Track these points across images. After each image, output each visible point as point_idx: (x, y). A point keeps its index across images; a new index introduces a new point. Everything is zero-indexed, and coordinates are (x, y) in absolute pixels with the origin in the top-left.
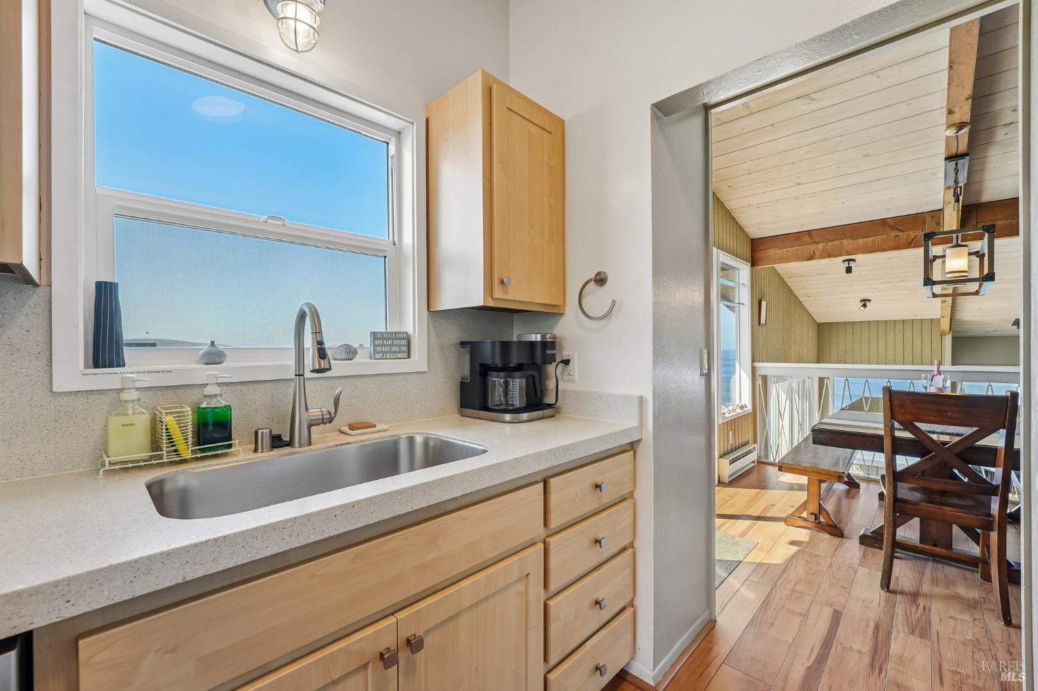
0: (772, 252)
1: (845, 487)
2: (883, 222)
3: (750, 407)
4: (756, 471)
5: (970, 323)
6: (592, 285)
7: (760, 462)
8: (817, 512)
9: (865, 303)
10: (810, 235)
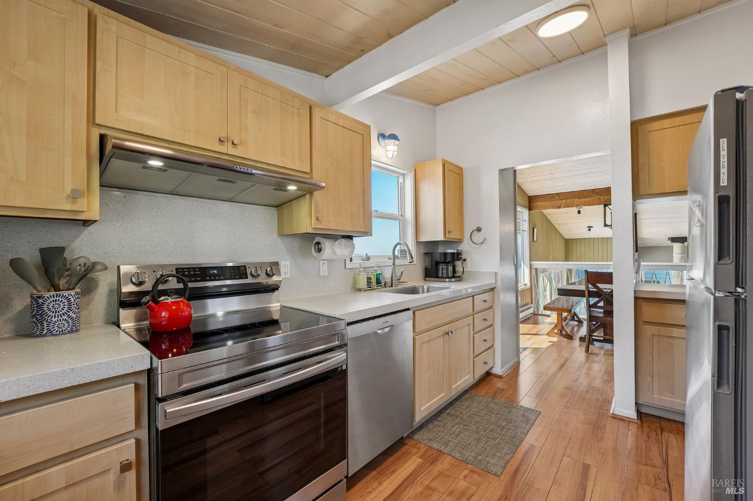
0: (539, 204)
1: (577, 323)
2: (593, 191)
3: (529, 285)
4: (533, 318)
5: (646, 239)
6: (475, 232)
7: (534, 314)
8: (561, 329)
9: (590, 228)
10: (558, 195)
